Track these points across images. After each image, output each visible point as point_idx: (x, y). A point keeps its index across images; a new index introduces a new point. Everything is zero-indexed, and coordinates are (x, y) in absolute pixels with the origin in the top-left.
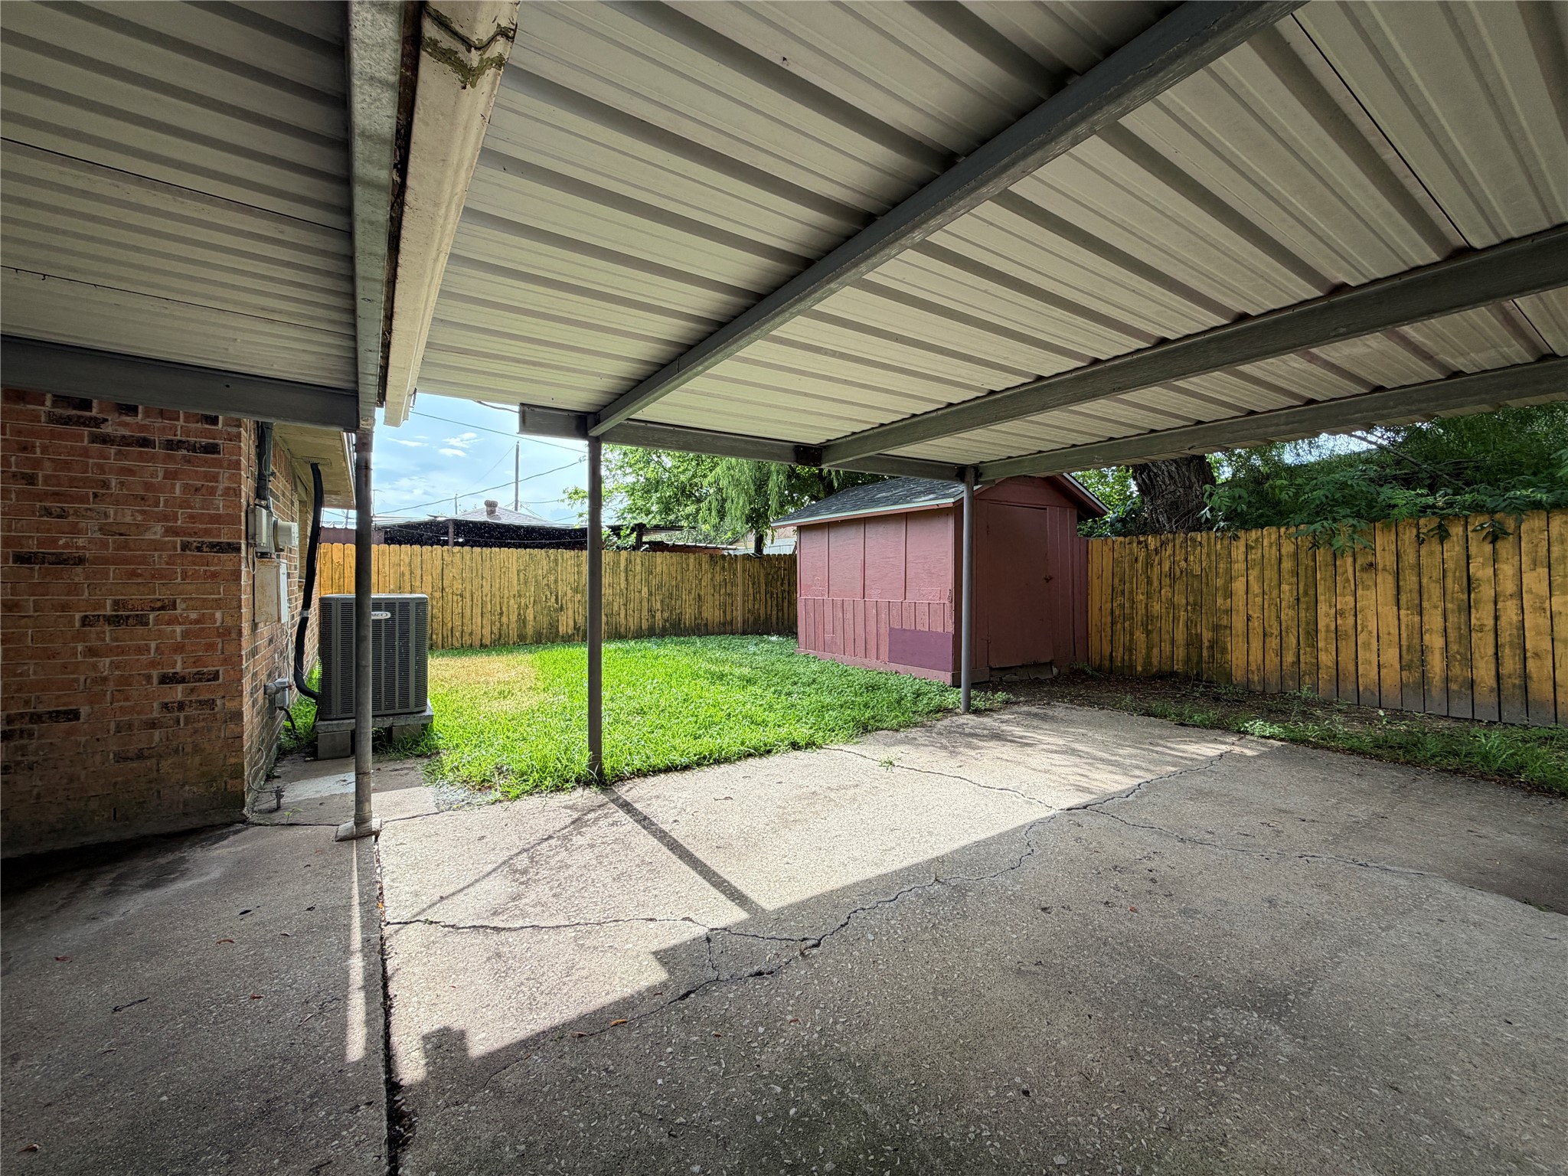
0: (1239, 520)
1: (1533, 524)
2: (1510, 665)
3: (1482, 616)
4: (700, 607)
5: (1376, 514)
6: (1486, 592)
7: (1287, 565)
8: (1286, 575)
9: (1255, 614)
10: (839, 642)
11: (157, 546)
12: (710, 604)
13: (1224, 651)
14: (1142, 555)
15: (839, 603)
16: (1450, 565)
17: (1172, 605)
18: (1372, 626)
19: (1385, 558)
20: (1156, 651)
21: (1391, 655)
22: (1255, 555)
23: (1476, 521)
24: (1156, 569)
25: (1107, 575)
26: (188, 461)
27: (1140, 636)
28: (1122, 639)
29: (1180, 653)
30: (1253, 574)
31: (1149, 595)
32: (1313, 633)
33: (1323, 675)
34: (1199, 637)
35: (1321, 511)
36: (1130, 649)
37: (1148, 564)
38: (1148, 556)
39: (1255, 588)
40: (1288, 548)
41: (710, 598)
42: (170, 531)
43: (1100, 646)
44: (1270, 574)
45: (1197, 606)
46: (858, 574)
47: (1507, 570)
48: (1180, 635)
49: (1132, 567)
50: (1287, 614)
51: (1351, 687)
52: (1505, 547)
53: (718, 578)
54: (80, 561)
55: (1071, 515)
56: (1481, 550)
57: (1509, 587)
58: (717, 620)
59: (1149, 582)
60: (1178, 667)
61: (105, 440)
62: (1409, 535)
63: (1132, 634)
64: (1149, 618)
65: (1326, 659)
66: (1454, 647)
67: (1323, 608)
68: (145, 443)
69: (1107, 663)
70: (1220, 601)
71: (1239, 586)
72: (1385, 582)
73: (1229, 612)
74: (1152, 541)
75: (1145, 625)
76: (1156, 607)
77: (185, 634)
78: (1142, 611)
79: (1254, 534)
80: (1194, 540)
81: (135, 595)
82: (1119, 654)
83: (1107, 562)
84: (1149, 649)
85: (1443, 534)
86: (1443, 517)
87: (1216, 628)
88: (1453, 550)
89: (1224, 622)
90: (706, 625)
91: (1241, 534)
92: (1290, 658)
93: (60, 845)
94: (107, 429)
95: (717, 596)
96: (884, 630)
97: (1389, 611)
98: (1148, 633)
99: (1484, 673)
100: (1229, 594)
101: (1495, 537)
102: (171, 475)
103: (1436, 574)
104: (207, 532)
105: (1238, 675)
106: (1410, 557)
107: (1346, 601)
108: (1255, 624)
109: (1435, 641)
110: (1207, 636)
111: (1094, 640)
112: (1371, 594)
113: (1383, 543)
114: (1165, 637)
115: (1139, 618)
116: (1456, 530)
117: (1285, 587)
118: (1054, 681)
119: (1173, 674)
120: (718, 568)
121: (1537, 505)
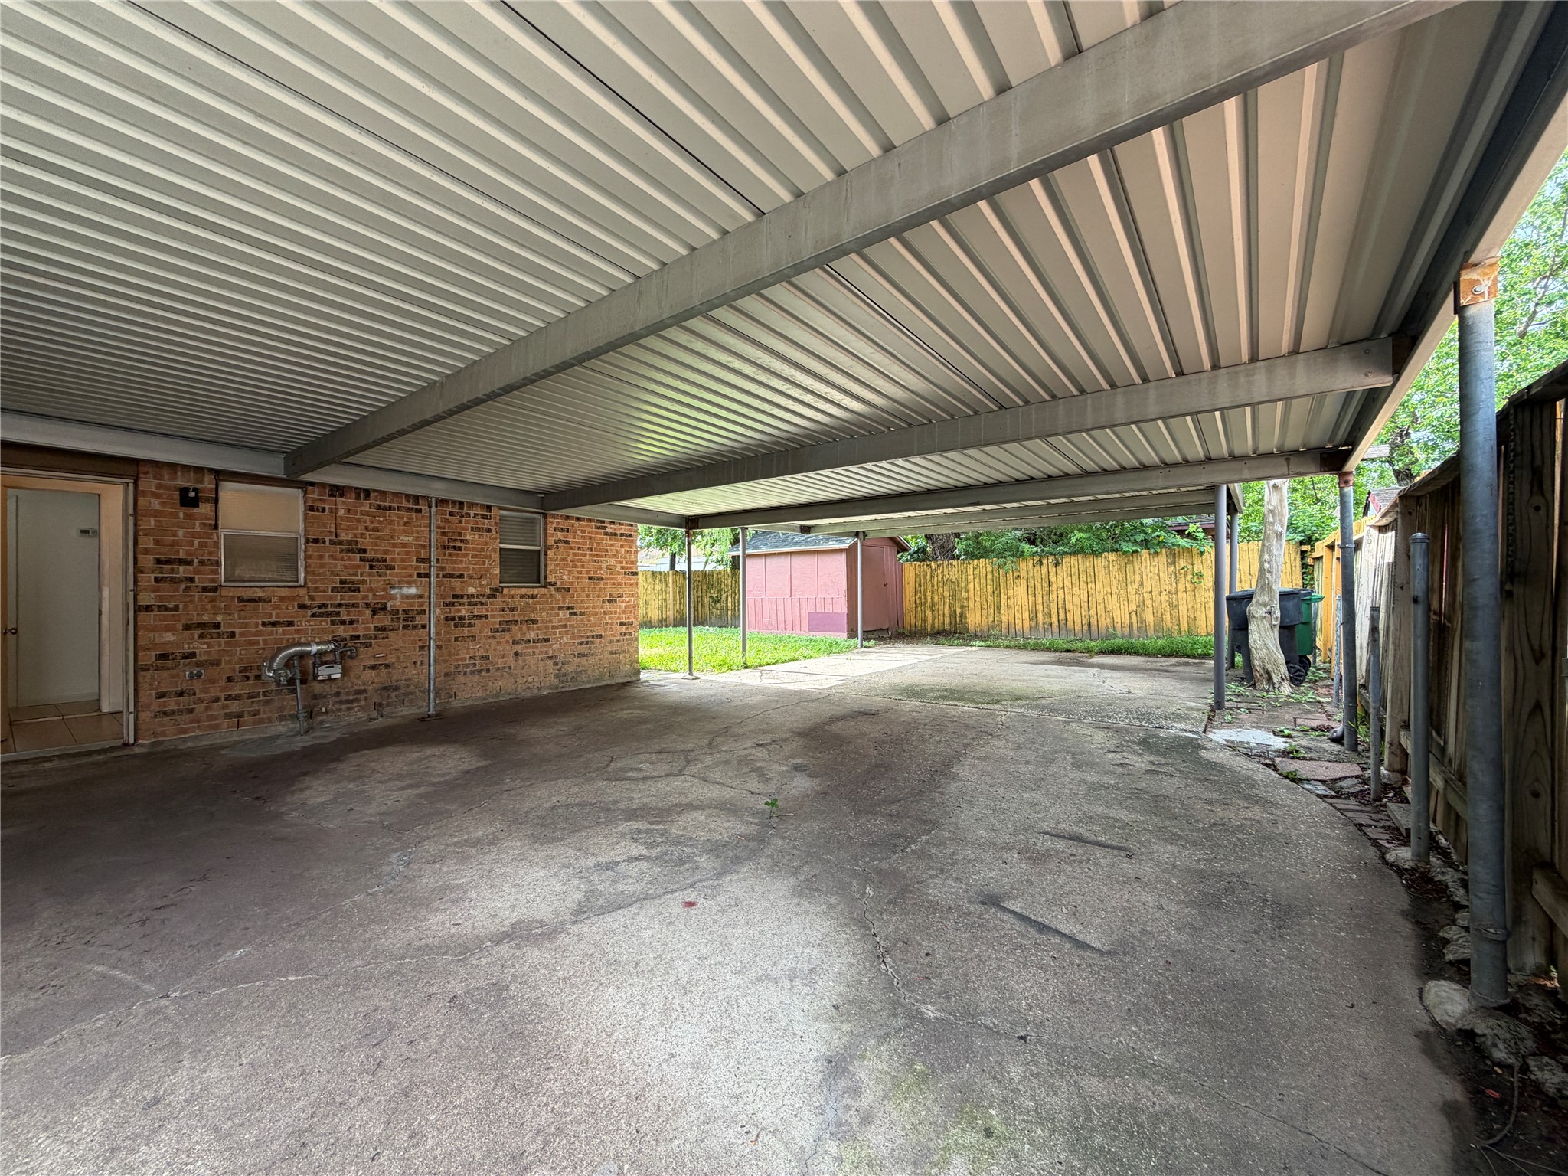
0: (971, 556)
1: (1066, 559)
2: (1062, 616)
3: (1053, 596)
4: (646, 609)
5: (1019, 554)
6: (1054, 587)
7: (989, 576)
8: (989, 581)
9: (978, 600)
10: (774, 622)
11: (619, 573)
12: (652, 607)
13: (965, 618)
14: (929, 572)
15: (774, 601)
16: (1043, 576)
17: (943, 596)
18: (1020, 603)
19: (1023, 574)
20: (936, 620)
21: (1026, 615)
22: (977, 572)
23: (1051, 558)
24: (936, 578)
25: (912, 582)
26: (626, 541)
27: (929, 613)
28: (920, 615)
29: (947, 620)
30: (977, 580)
31: (933, 593)
32: (999, 608)
33: (1003, 626)
34: (955, 611)
35: (1001, 554)
36: (924, 620)
37: (932, 576)
38: (932, 572)
39: (977, 588)
40: (989, 569)
41: (653, 603)
42: (622, 568)
43: (909, 620)
44: (983, 581)
45: (954, 597)
46: (787, 583)
47: (1060, 577)
48: (947, 612)
49: (924, 578)
50: (990, 599)
51: (1013, 630)
52: (1059, 568)
53: (658, 588)
54: (602, 579)
55: (894, 549)
56: (1052, 570)
57: (1060, 585)
58: (657, 618)
59: (933, 586)
60: (947, 627)
61: (606, 534)
62: (1030, 564)
63: (925, 613)
64: (933, 604)
65: (1004, 619)
66: (1046, 610)
67: (1002, 595)
68: (616, 534)
69: (913, 629)
70: (963, 594)
71: (971, 586)
72: (1024, 582)
73: (967, 599)
74: (934, 565)
75: (931, 607)
76: (936, 599)
77: (626, 607)
78: (929, 601)
79: (976, 562)
80: (951, 564)
81: (614, 593)
82: (919, 623)
83: (912, 575)
84: (933, 619)
85: (1041, 563)
86: (1041, 556)
87: (962, 607)
88: (1044, 569)
89: (965, 604)
90: (650, 621)
91: (971, 561)
92: (991, 619)
93: (599, 684)
94: (607, 530)
95: (657, 601)
96: (805, 614)
97: (1025, 595)
98: (933, 611)
99: (1055, 620)
100: (967, 591)
101: (1056, 565)
102: (622, 546)
103: (1039, 580)
104: (630, 568)
105: (972, 628)
106: (1031, 573)
107: (1010, 593)
108: (978, 604)
109: (1040, 608)
110: (958, 611)
111: (907, 618)
112: (1019, 588)
113: (1022, 565)
114: (941, 613)
115: (928, 604)
116: (1045, 562)
117: (989, 587)
118: (890, 638)
119: (944, 631)
120: (657, 581)
121: (1065, 553)
